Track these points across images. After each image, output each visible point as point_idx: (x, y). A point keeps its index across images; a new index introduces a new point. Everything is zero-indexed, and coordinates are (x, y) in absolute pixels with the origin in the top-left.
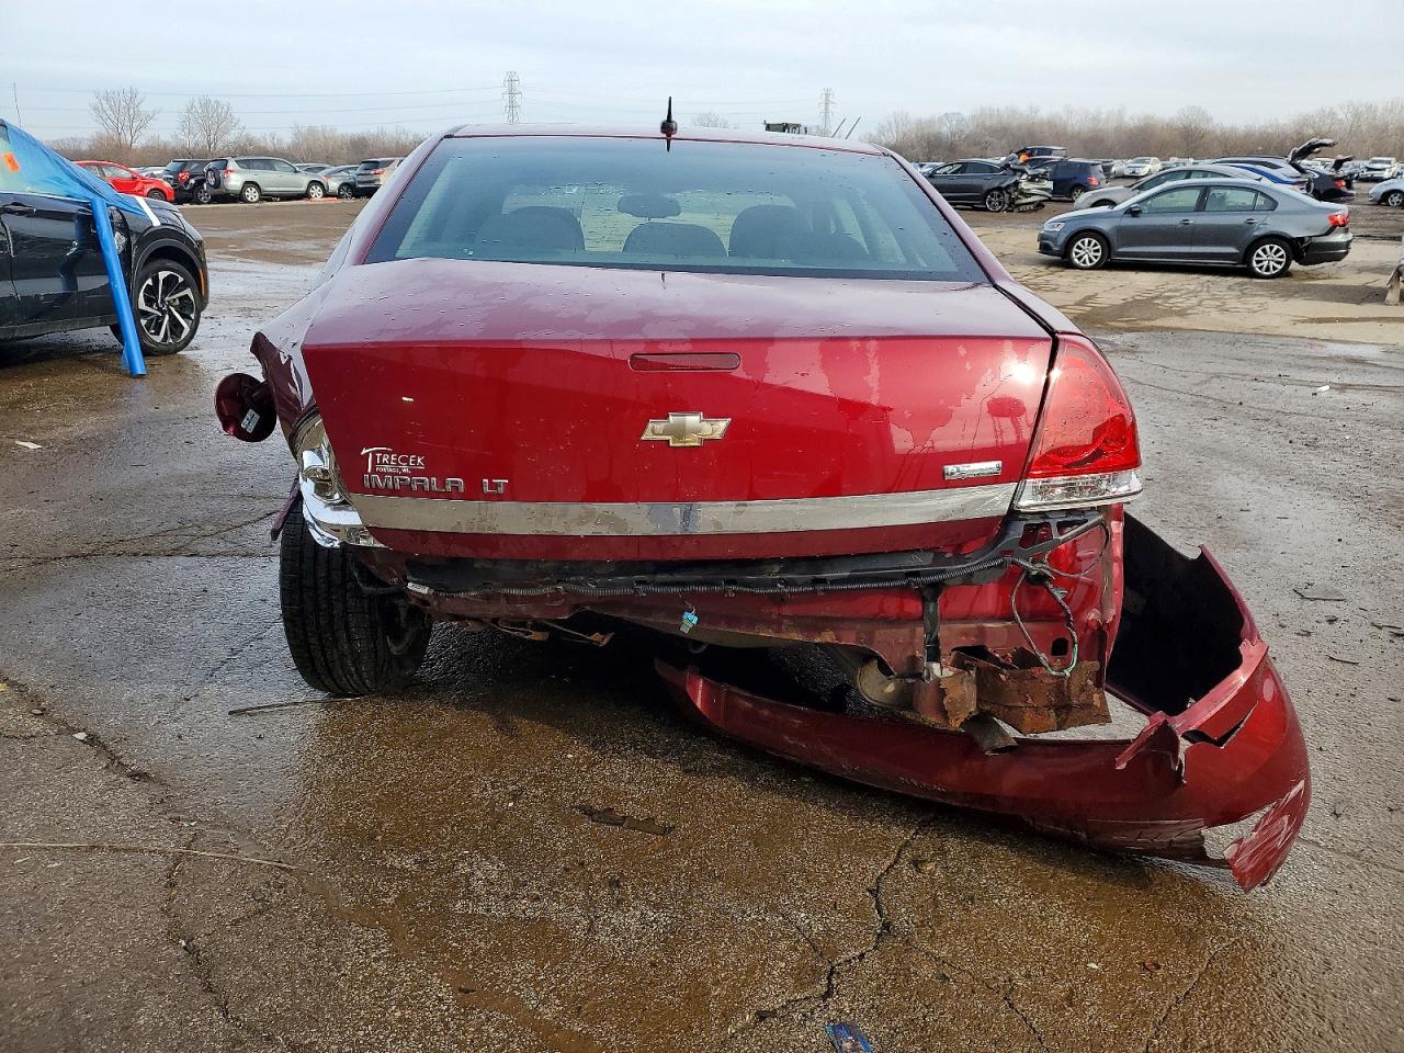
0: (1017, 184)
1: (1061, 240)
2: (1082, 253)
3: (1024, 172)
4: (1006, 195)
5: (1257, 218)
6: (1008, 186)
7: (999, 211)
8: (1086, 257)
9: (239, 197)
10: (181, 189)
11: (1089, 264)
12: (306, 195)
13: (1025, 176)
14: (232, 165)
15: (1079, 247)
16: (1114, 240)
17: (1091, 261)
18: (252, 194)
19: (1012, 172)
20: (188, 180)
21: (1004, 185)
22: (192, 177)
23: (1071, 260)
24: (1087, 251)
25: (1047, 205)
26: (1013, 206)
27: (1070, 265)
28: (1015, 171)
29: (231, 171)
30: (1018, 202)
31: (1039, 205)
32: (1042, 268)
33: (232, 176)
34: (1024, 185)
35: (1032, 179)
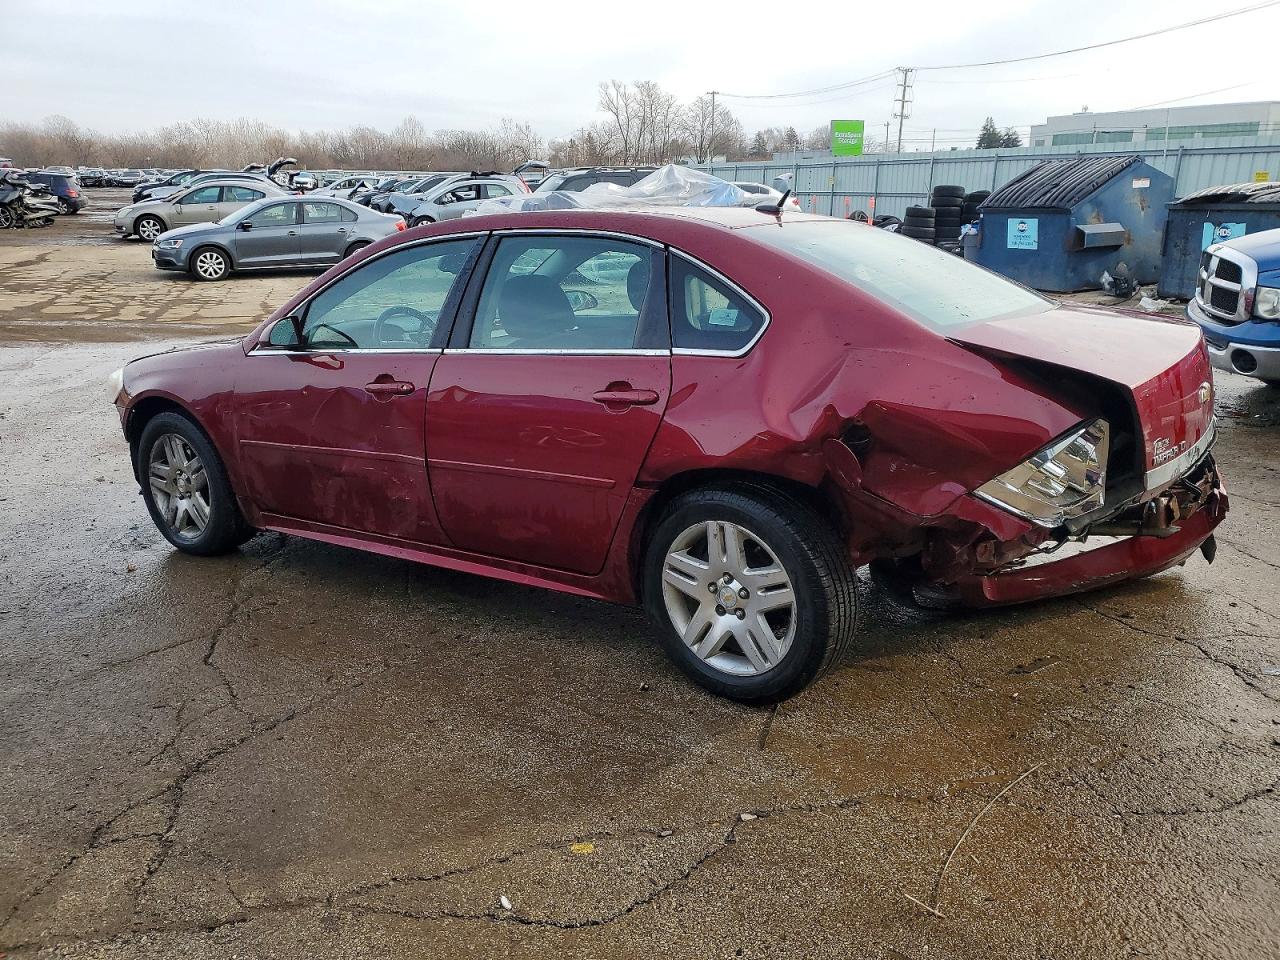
0: (20, 199)
1: (184, 256)
2: (206, 266)
3: (24, 187)
4: (12, 212)
5: (348, 227)
6: (12, 202)
7: (8, 227)
8: (211, 269)
11: (215, 276)
13: (28, 191)
15: (202, 261)
16: (233, 252)
17: (216, 273)
19: (11, 187)
21: (7, 201)
23: (198, 274)
24: (210, 264)
25: (57, 219)
26: (21, 222)
27: (198, 278)
28: (14, 186)
30: (26, 217)
31: (48, 220)
32: (171, 283)
34: (29, 200)
35: (35, 194)
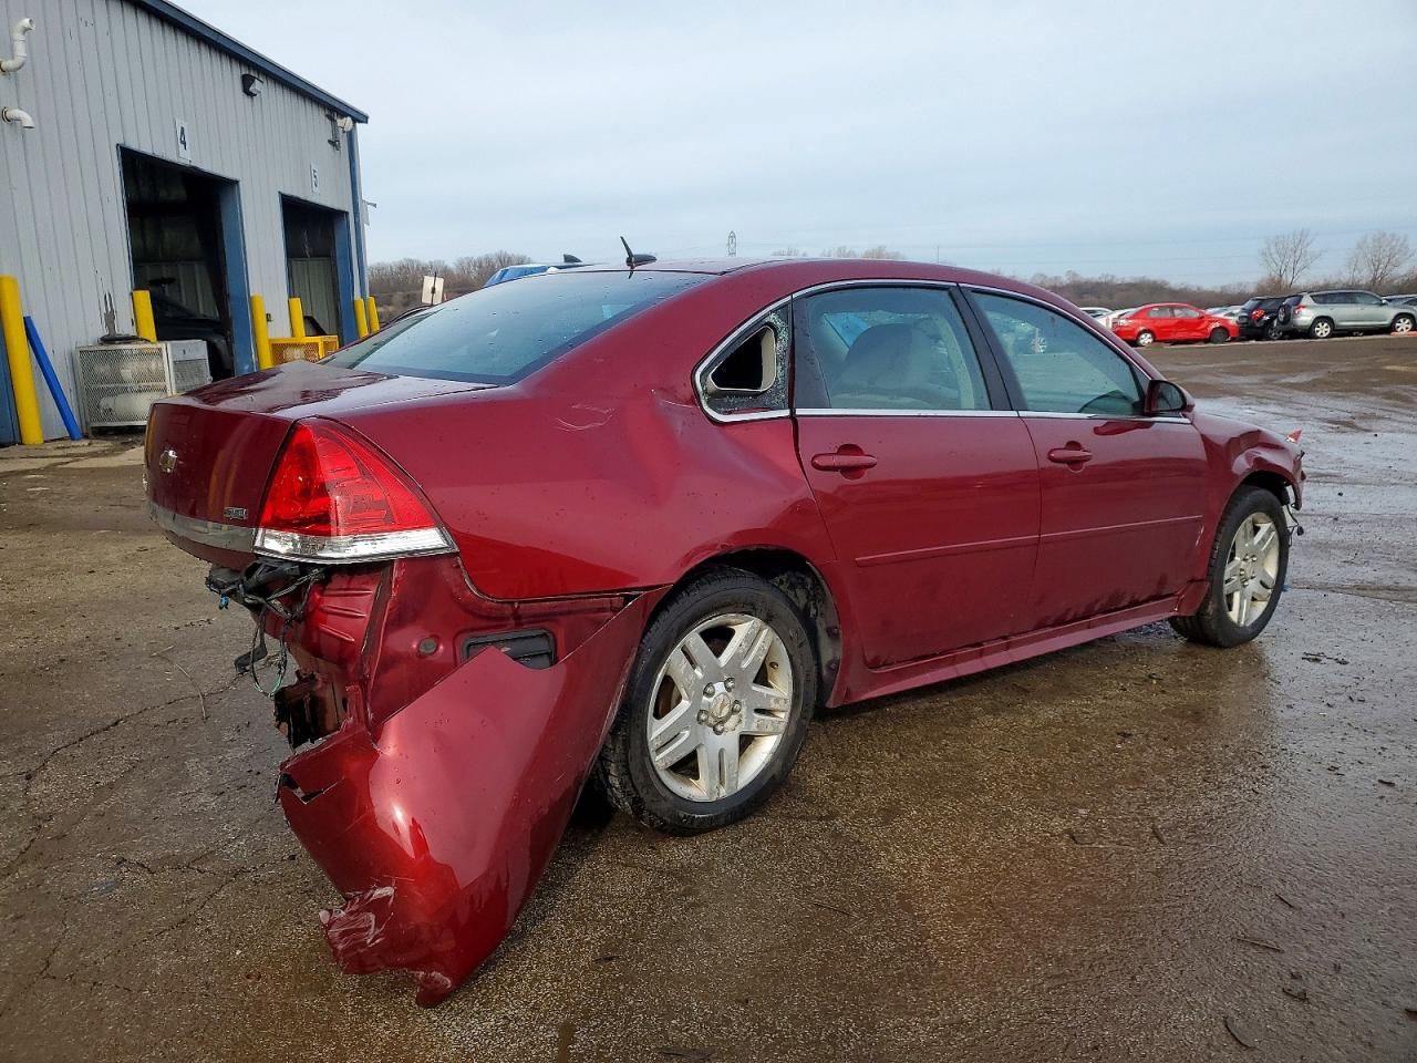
9: (1308, 333)
10: (1253, 326)
12: (1390, 329)
14: (1307, 300)
18: (1323, 330)
20: (1261, 317)
22: (1266, 314)
29: (1304, 307)
33: (1304, 311)
